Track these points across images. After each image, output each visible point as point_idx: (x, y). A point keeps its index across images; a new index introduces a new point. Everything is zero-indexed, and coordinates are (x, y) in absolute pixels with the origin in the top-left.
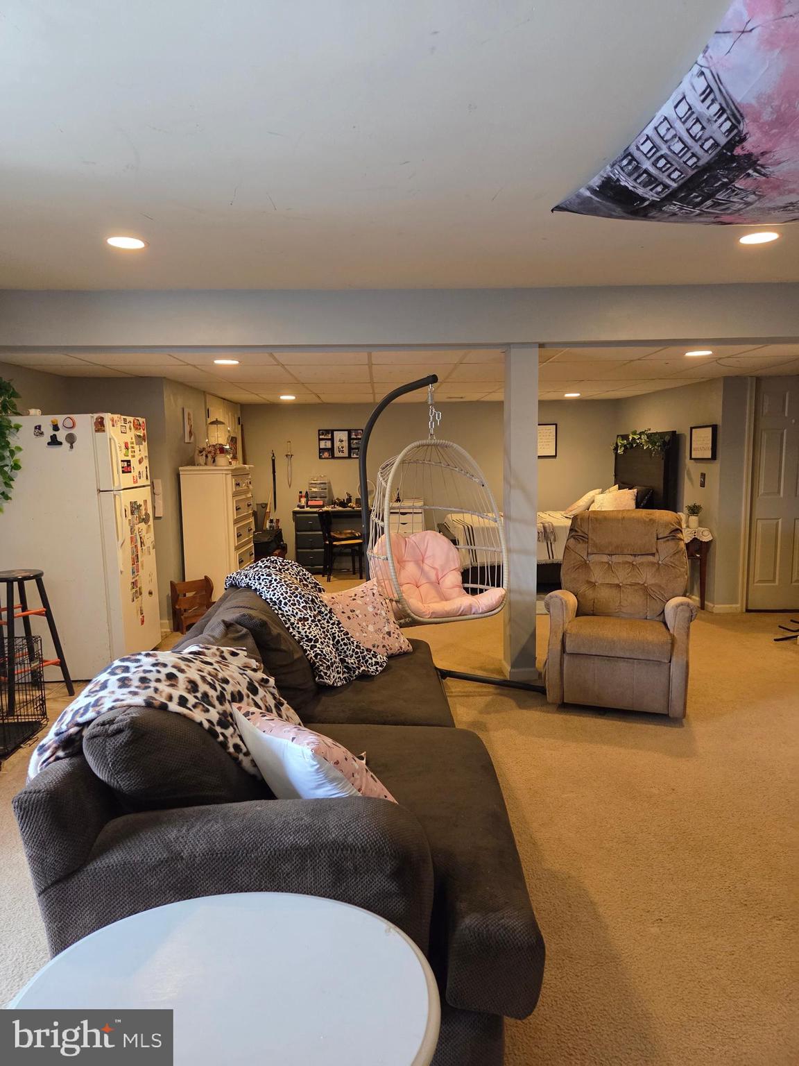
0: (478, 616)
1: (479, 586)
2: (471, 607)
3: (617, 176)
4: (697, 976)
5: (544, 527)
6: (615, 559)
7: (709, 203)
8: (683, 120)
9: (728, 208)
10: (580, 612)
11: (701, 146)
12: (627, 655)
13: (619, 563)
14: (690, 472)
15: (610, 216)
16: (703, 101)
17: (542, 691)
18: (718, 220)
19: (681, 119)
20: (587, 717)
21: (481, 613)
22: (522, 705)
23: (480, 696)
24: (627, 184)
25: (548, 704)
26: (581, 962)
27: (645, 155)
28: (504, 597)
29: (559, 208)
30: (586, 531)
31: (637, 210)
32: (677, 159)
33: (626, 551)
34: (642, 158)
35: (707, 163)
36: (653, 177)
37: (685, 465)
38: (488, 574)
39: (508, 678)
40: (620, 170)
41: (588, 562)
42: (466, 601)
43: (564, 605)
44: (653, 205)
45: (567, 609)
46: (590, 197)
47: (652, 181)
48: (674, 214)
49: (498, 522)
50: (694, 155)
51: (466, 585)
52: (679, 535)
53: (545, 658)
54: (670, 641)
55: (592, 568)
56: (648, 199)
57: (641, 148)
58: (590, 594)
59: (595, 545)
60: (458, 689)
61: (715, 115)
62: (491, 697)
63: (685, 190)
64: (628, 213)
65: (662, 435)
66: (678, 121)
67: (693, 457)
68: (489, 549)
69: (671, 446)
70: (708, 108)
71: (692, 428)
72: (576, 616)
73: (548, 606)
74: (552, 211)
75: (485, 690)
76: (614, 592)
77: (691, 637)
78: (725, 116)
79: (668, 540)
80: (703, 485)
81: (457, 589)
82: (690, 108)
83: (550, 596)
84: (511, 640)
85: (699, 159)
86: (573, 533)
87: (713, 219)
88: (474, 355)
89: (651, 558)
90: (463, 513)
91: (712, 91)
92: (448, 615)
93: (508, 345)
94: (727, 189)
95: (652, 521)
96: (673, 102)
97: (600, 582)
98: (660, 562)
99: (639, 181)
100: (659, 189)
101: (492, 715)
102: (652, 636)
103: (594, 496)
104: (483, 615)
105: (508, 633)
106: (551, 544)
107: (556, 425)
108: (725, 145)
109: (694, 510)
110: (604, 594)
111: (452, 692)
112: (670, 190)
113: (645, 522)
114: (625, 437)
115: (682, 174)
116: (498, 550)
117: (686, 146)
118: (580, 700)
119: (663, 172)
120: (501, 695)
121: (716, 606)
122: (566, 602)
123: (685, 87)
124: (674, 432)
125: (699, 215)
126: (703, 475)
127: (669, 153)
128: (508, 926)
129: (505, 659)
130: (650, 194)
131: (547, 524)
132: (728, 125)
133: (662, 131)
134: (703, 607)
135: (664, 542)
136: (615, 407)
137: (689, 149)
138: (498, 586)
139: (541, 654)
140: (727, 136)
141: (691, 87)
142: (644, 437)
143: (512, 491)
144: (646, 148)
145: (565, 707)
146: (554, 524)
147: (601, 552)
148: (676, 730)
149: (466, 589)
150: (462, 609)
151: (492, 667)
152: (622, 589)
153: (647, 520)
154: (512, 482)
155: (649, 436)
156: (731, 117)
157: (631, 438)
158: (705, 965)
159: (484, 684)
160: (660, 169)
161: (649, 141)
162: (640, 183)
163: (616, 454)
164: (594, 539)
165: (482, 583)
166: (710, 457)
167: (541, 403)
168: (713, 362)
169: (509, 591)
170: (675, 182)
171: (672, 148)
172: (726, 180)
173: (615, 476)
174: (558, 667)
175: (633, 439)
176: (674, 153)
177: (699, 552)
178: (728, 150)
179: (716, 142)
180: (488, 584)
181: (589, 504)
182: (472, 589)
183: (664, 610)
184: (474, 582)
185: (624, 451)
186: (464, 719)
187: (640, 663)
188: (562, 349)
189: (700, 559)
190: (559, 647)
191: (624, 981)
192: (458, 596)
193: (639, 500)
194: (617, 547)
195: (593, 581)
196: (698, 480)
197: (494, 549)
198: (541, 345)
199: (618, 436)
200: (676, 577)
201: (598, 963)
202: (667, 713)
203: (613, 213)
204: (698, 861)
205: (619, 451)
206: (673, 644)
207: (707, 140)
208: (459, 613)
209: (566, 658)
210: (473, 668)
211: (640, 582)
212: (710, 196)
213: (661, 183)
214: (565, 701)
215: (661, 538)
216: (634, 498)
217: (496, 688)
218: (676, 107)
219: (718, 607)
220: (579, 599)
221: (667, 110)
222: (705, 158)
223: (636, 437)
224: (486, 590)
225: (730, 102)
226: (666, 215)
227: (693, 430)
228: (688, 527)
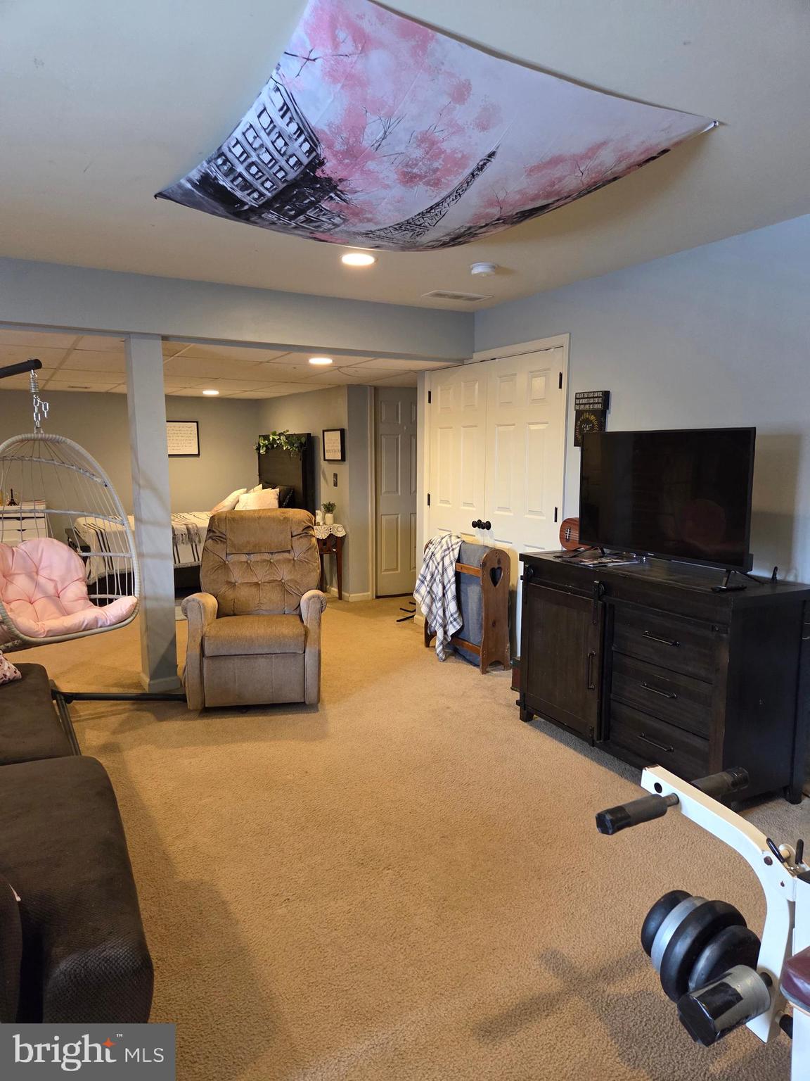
0: (106, 629)
1: (109, 596)
2: (96, 620)
3: (215, 174)
4: (317, 943)
5: (188, 529)
6: (253, 558)
7: (302, 218)
8: (267, 131)
9: (319, 226)
10: (220, 614)
11: (287, 161)
12: (266, 651)
13: (258, 562)
14: (325, 472)
15: (214, 213)
16: (282, 117)
17: (183, 699)
18: (314, 236)
19: (265, 129)
20: (229, 717)
21: (109, 626)
22: (161, 718)
23: (113, 715)
24: (225, 185)
25: (189, 711)
26: (209, 965)
27: (238, 159)
28: (135, 607)
29: (159, 195)
30: (223, 531)
31: (238, 212)
32: (267, 169)
33: (263, 550)
34: (236, 162)
35: (295, 179)
36: (248, 182)
37: (320, 466)
38: (117, 582)
39: (147, 690)
40: (216, 168)
41: (227, 562)
42: (91, 613)
43: (202, 607)
44: (252, 209)
45: (205, 612)
46: (191, 190)
47: (246, 186)
48: (274, 223)
49: (126, 525)
50: (281, 169)
51: (93, 596)
52: (311, 532)
53: (184, 664)
54: (304, 633)
55: (231, 568)
56: (247, 204)
57: (233, 150)
58: (230, 594)
59: (234, 546)
60: (89, 712)
61: (295, 134)
62: (127, 714)
63: (279, 201)
64: (230, 213)
65: (299, 436)
66: (263, 131)
67: (326, 458)
68: (118, 554)
69: (307, 447)
70: (288, 125)
71: (324, 431)
72: (217, 618)
73: (185, 611)
74: (156, 196)
75: (120, 708)
76: (254, 590)
77: (322, 626)
78: (303, 137)
79: (301, 537)
80: (336, 485)
81: (82, 602)
82: (272, 122)
83: (188, 600)
84: (148, 650)
85: (286, 173)
86: (211, 534)
87: (308, 234)
88: (88, 341)
89: (286, 555)
90: (85, 516)
91: (288, 109)
92: (68, 631)
93: (128, 333)
94: (316, 208)
95: (286, 520)
96: (256, 110)
97: (239, 582)
98: (295, 559)
99: (235, 183)
100: (256, 195)
101: (127, 733)
102: (288, 629)
103: (238, 496)
104: (112, 627)
105: (145, 643)
106: (196, 546)
107: (197, 422)
108: (307, 165)
109: (329, 508)
110: (244, 593)
111: (80, 716)
112: (266, 199)
113: (280, 521)
114: (266, 437)
115: (274, 185)
116: (127, 555)
117: (273, 158)
118: (220, 703)
119: (257, 179)
120: (138, 710)
121: (351, 595)
122: (203, 604)
123: (264, 98)
124: (309, 434)
125: (295, 228)
126: (336, 476)
127: (259, 161)
128: (110, 957)
129: (144, 671)
130: (250, 200)
131: (190, 526)
132: (306, 146)
133: (250, 137)
134: (340, 597)
135: (298, 539)
136: (256, 407)
137: (276, 162)
138: (130, 594)
139: (181, 660)
140: (308, 157)
141: (270, 100)
142: (283, 438)
143: (141, 491)
144: (238, 150)
145: (208, 711)
146: (198, 525)
147: (239, 552)
148: (313, 715)
149: (94, 601)
150: (85, 623)
151: (129, 681)
152: (262, 587)
153: (282, 518)
154: (142, 482)
155: (288, 437)
156: (309, 139)
157: (271, 438)
158: (326, 930)
159: (119, 702)
160: (253, 176)
161: (239, 145)
162: (237, 186)
163: (259, 453)
164: (233, 539)
165: (112, 592)
166: (340, 458)
167: (170, 399)
168: (335, 369)
169: (143, 598)
170: (269, 192)
171: (261, 156)
172: (313, 199)
173: (260, 475)
174: (197, 672)
175: (274, 439)
176: (263, 162)
177: (333, 547)
178: (311, 171)
179: (299, 160)
180: (118, 594)
181: (234, 503)
182: (100, 599)
183: (299, 605)
184: (103, 591)
185: (266, 451)
186: (94, 743)
187: (277, 657)
188: (188, 344)
189: (336, 553)
190: (198, 651)
191: (250, 970)
192: (83, 609)
193: (281, 499)
194: (255, 546)
195: (233, 581)
196: (331, 480)
197: (122, 555)
198: (165, 338)
199: (260, 436)
200: (309, 572)
201: (226, 961)
202: (302, 701)
203: (217, 211)
204: (324, 834)
205: (261, 451)
206: (306, 635)
207: (291, 156)
208: (83, 627)
209: (206, 662)
210: (106, 686)
211: (277, 579)
212: (301, 212)
213: (256, 190)
214: (206, 706)
215: (295, 536)
216: (277, 497)
217: (133, 704)
218: (259, 116)
219: (353, 596)
220: (220, 601)
221: (250, 117)
222: (292, 175)
223: (276, 438)
224: (116, 599)
225: (306, 124)
226: (267, 223)
227: (325, 433)
228: (324, 523)
